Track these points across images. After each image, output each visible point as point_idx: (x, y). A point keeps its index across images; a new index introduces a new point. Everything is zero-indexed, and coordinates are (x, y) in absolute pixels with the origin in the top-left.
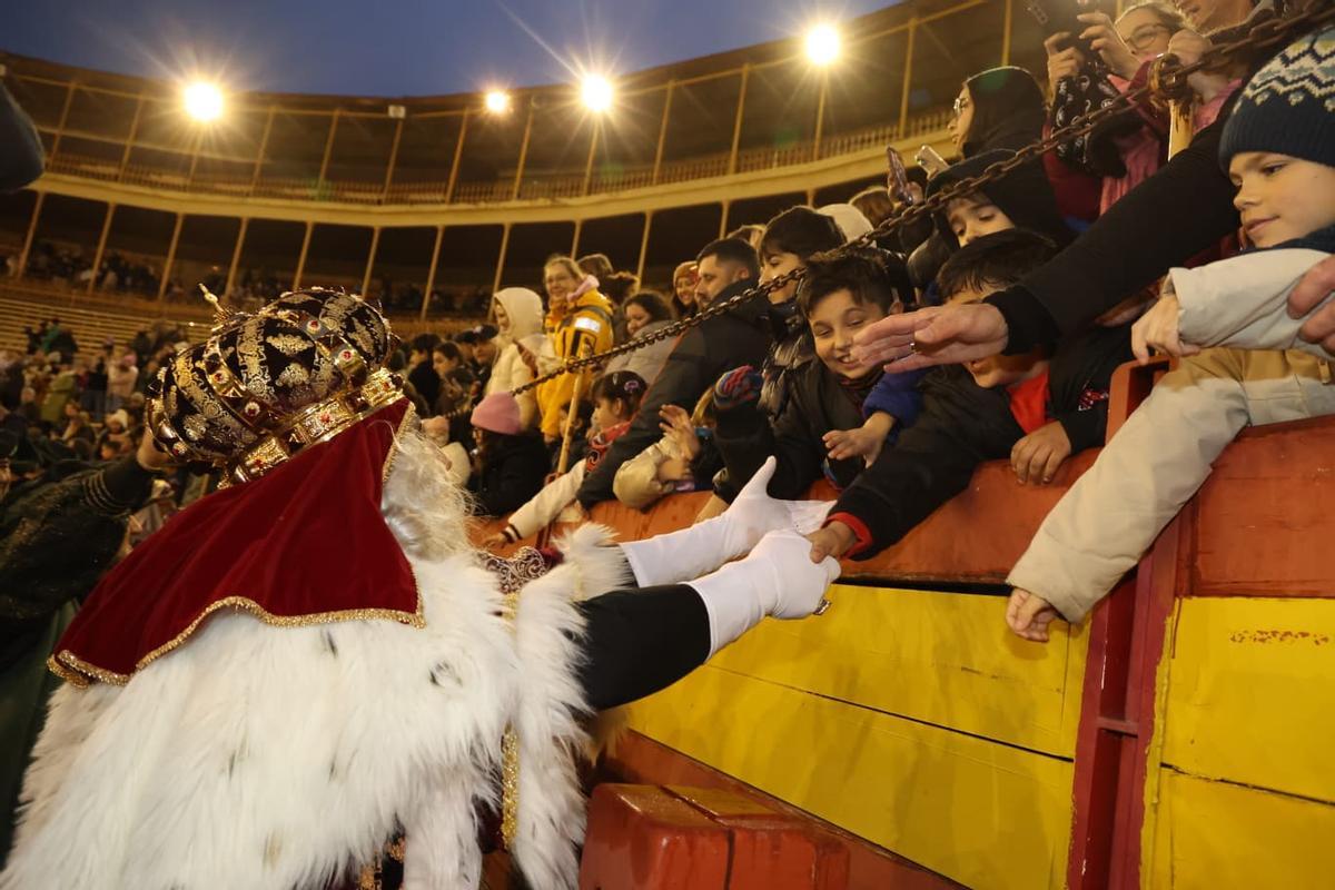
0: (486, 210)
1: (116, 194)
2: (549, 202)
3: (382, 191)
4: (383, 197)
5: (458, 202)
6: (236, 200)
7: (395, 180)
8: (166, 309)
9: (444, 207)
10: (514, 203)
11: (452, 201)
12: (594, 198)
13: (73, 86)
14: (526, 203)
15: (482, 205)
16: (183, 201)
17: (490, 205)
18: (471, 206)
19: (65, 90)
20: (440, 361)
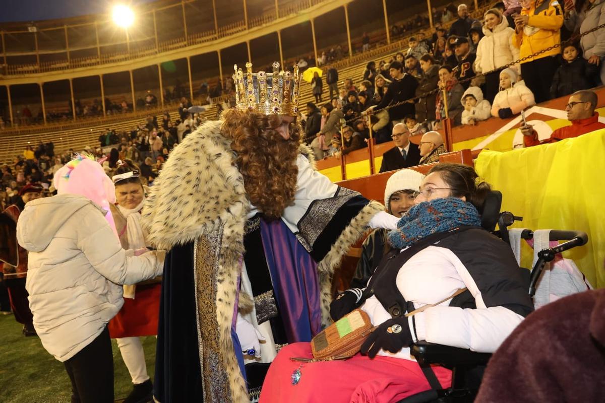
0: (267, 27)
1: (100, 70)
2: (295, 15)
3: (215, 33)
4: (216, 36)
5: (251, 27)
6: (152, 57)
7: (219, 26)
8: (140, 114)
9: (247, 31)
10: (279, 20)
11: (249, 28)
12: (316, 6)
13: (65, 27)
14: (285, 18)
15: (264, 25)
16: (129, 65)
17: (268, 24)
18: (259, 27)
19: (63, 30)
20: (423, 64)
